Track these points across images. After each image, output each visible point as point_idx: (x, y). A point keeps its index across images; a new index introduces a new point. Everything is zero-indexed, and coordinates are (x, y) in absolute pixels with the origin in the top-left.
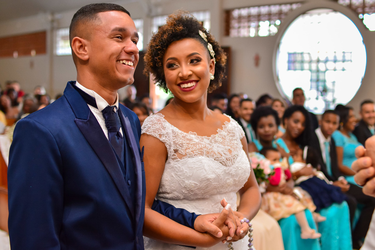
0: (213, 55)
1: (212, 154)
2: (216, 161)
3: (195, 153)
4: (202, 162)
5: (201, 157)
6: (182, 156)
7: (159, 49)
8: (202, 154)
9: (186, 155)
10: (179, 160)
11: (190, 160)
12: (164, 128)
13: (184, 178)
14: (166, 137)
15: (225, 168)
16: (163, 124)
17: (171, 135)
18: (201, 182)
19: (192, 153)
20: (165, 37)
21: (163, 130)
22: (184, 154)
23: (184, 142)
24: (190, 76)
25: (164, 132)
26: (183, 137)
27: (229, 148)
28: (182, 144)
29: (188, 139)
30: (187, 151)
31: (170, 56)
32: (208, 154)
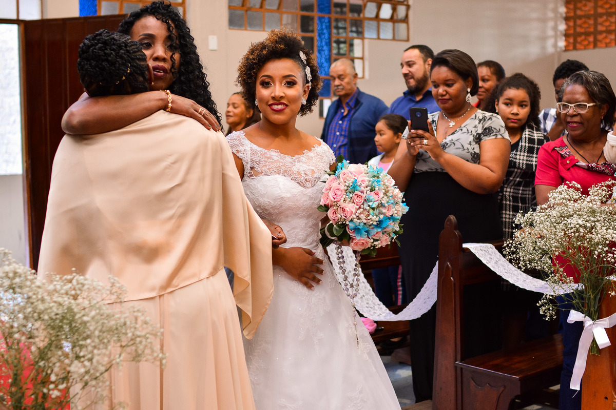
0: (309, 79)
1: (289, 174)
2: (293, 181)
3: (272, 171)
4: (277, 181)
5: (277, 176)
6: (258, 174)
7: (255, 64)
8: (278, 173)
9: (262, 172)
10: (255, 177)
11: (266, 178)
12: (243, 145)
13: (258, 196)
14: (243, 153)
15: (302, 189)
16: (242, 141)
17: (249, 153)
18: (275, 200)
19: (268, 171)
20: (265, 52)
21: (241, 147)
22: (260, 171)
23: (262, 160)
24: (282, 97)
25: (241, 148)
26: (261, 154)
27: (313, 168)
28: (259, 161)
29: (266, 157)
30: (263, 169)
31: (266, 74)
32: (285, 173)
